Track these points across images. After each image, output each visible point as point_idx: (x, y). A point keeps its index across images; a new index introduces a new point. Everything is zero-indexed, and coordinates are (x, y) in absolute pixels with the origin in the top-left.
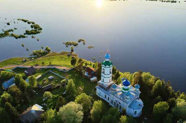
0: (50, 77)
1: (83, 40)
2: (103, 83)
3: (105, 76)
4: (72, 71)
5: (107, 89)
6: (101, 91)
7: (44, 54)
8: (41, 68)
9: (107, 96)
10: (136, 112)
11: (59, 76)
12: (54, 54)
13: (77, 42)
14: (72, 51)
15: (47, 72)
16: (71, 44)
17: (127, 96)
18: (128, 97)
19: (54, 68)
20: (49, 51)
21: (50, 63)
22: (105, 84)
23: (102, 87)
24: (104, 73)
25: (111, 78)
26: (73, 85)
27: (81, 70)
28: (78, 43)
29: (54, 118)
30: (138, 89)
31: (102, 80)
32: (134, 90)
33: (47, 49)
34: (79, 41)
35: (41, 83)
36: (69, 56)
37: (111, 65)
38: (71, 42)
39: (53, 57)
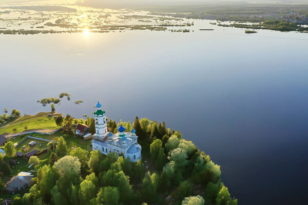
0: (31, 143)
1: (66, 95)
2: (98, 135)
3: (99, 126)
4: (58, 133)
5: (103, 141)
6: (97, 145)
7: (10, 120)
8: (14, 135)
9: (105, 148)
10: (135, 156)
11: (43, 140)
12: (27, 118)
13: (57, 98)
14: (53, 110)
15: (23, 138)
16: (49, 102)
17: (124, 140)
18: (124, 142)
19: (34, 133)
20: (18, 114)
21: (26, 128)
22: (100, 136)
23: (98, 140)
24: (97, 123)
25: (106, 128)
26: (64, 143)
27: (70, 129)
28: (60, 99)
29: (50, 171)
30: (134, 134)
31: (97, 132)
32: (131, 136)
33: (14, 112)
34: (61, 96)
35: (20, 151)
36: (50, 116)
37: (104, 114)
38: (50, 98)
39: (26, 121)
